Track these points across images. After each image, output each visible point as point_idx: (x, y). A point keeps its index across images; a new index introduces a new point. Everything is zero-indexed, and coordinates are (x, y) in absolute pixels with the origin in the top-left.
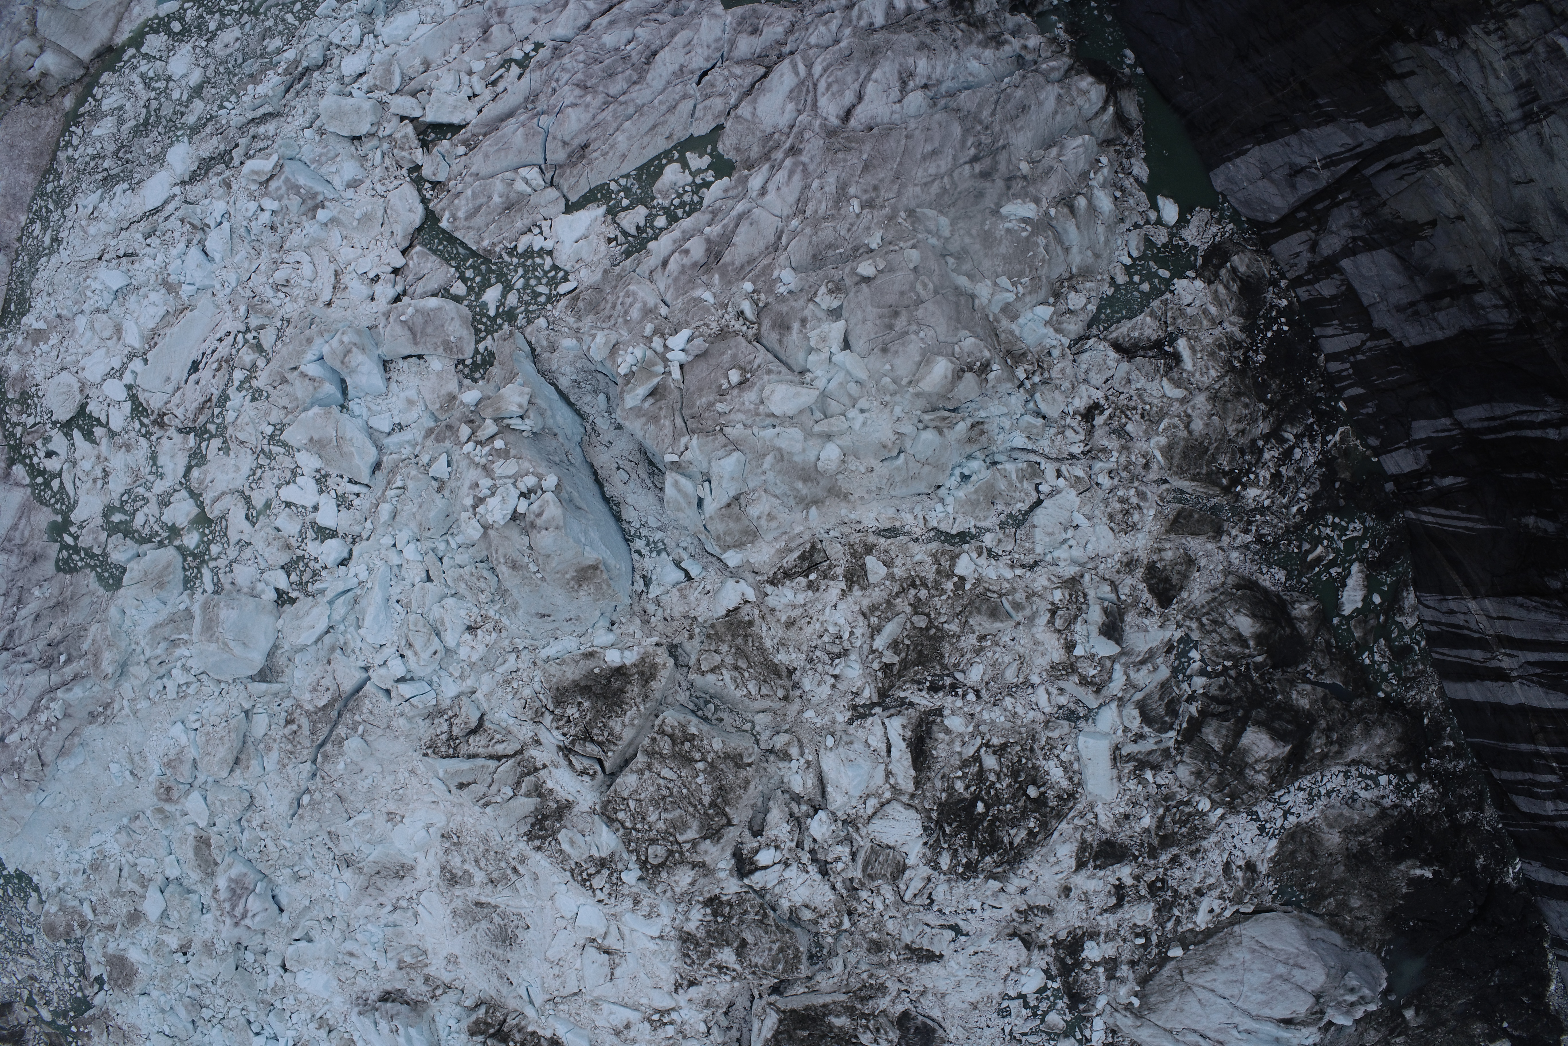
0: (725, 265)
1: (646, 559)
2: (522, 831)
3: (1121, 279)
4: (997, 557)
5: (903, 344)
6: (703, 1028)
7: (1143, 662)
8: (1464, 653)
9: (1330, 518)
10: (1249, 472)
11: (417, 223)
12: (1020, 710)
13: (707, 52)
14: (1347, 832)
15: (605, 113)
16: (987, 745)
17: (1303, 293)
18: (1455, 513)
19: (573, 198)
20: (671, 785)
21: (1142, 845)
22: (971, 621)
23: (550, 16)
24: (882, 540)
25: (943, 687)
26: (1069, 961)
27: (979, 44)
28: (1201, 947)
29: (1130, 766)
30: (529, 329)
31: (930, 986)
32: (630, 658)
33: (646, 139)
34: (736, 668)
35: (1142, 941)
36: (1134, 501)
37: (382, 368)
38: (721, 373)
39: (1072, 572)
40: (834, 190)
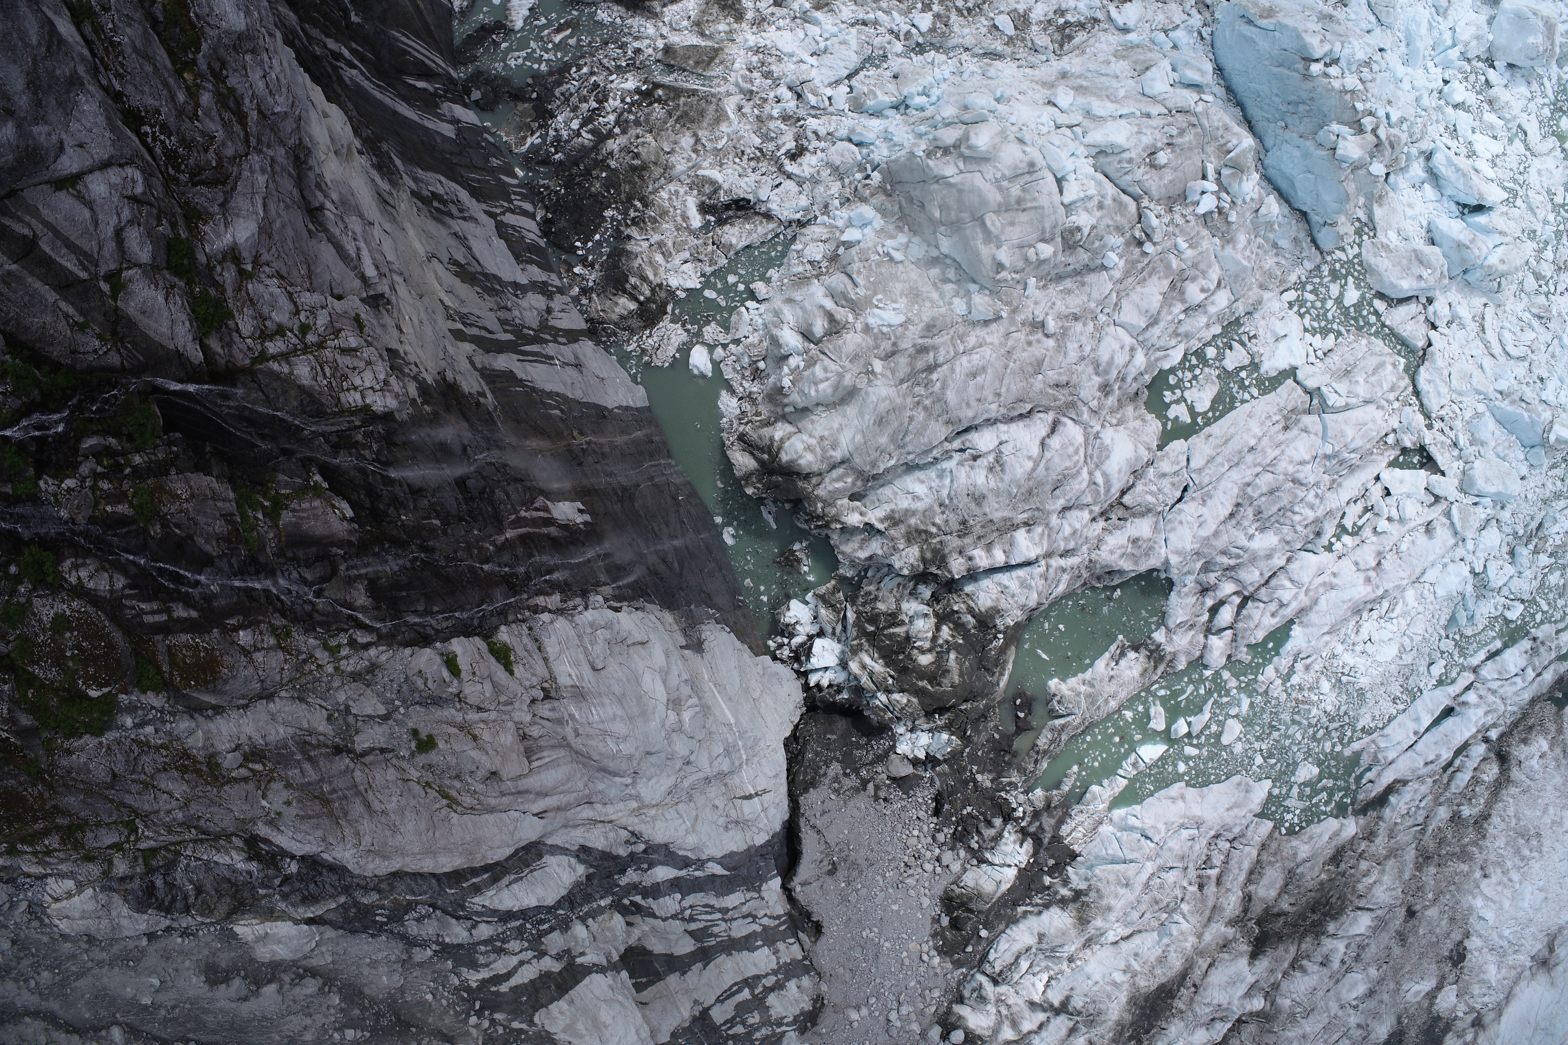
0: (1167, 277)
3: (758, 286)
4: (891, 32)
9: (543, 67)
10: (632, 104)
11: (1422, 369)
13: (1182, 517)
15: (1273, 455)
17: (555, 280)
19: (1290, 382)
23: (1320, 580)
24: (999, 48)
27: (914, 513)
30: (1318, 260)
33: (1232, 430)
36: (756, 74)
37: (1437, 239)
38: (1173, 164)
39: (818, 15)
40: (1069, 344)
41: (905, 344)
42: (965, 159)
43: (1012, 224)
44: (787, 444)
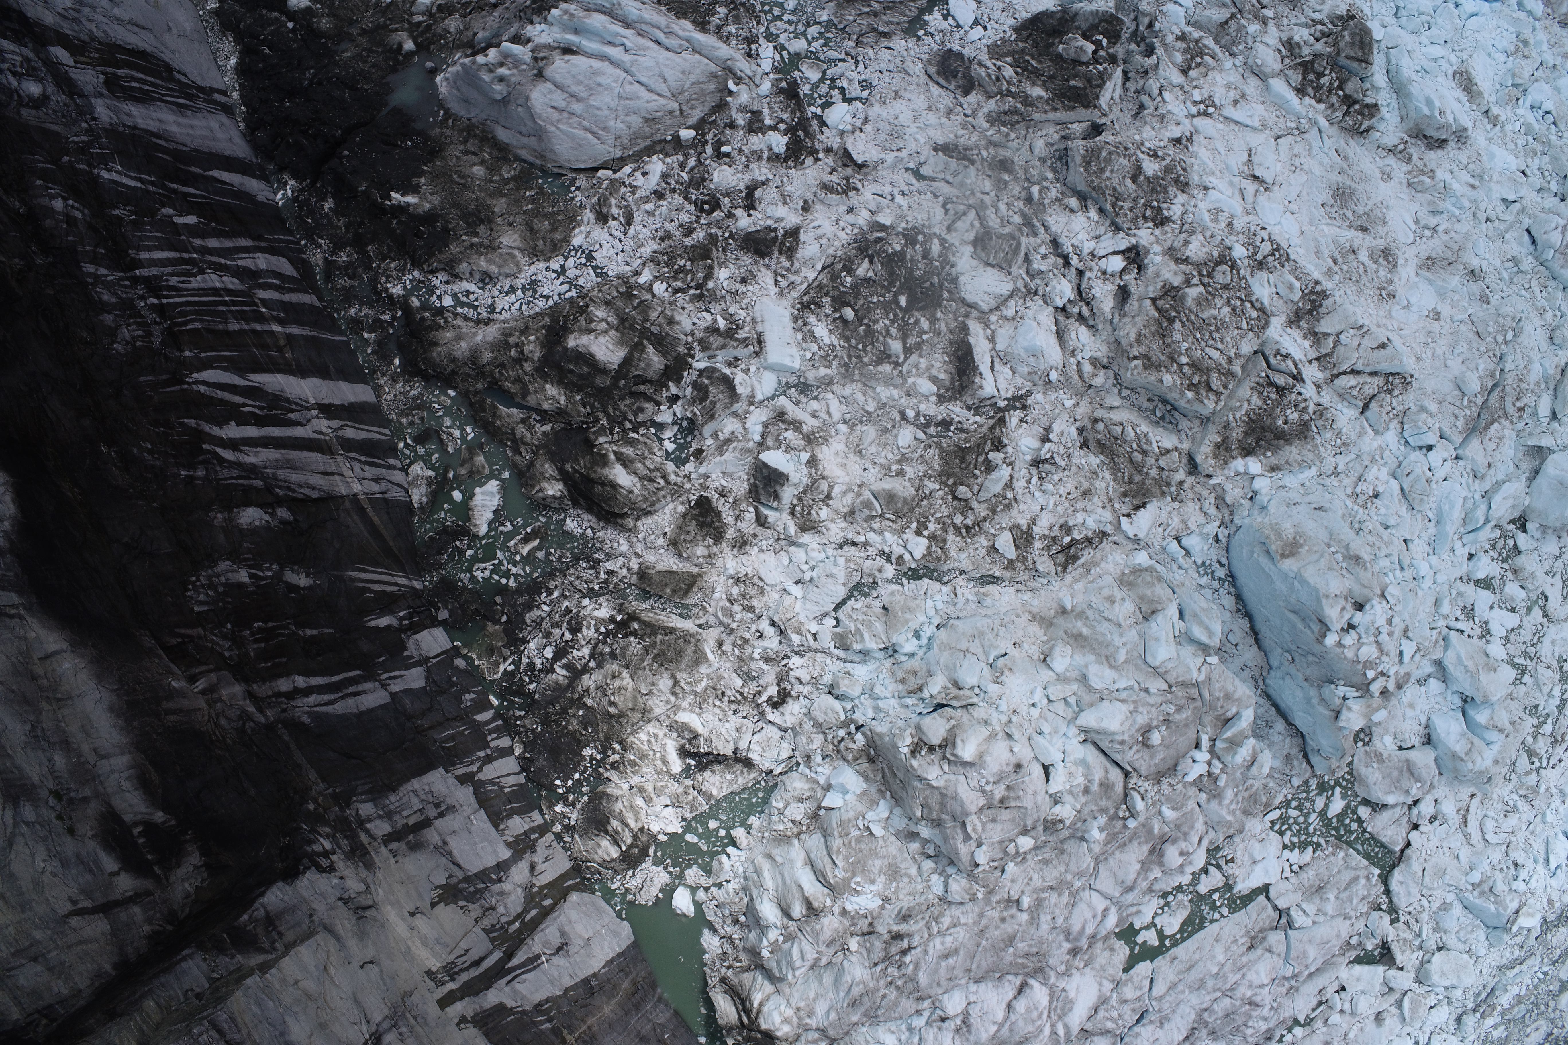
0: (1147, 842)
1: (1215, 558)
2: (1331, 299)
3: (739, 833)
4: (882, 553)
5: (1002, 772)
6: (1167, 95)
7: (728, 441)
8: (363, 435)
9: (512, 583)
10: (607, 634)
11: (1396, 872)
12: (860, 398)
14: (492, 247)
15: (1234, 981)
16: (897, 364)
17: (537, 818)
18: (377, 587)
19: (1261, 898)
20: (1211, 342)
21: (724, 250)
22: (912, 491)
24: (998, 574)
25: (937, 425)
26: (800, 133)
28: (659, 137)
29: (742, 334)
30: (1307, 775)
31: (944, 120)
32: (1239, 464)
33: (1197, 956)
34: (1144, 453)
35: (725, 149)
36: (737, 608)
37: (1434, 738)
38: (1167, 741)
39: (806, 538)
40: (1042, 916)
41: (881, 929)
42: (950, 762)
43: (994, 820)
44: (765, 1009)
